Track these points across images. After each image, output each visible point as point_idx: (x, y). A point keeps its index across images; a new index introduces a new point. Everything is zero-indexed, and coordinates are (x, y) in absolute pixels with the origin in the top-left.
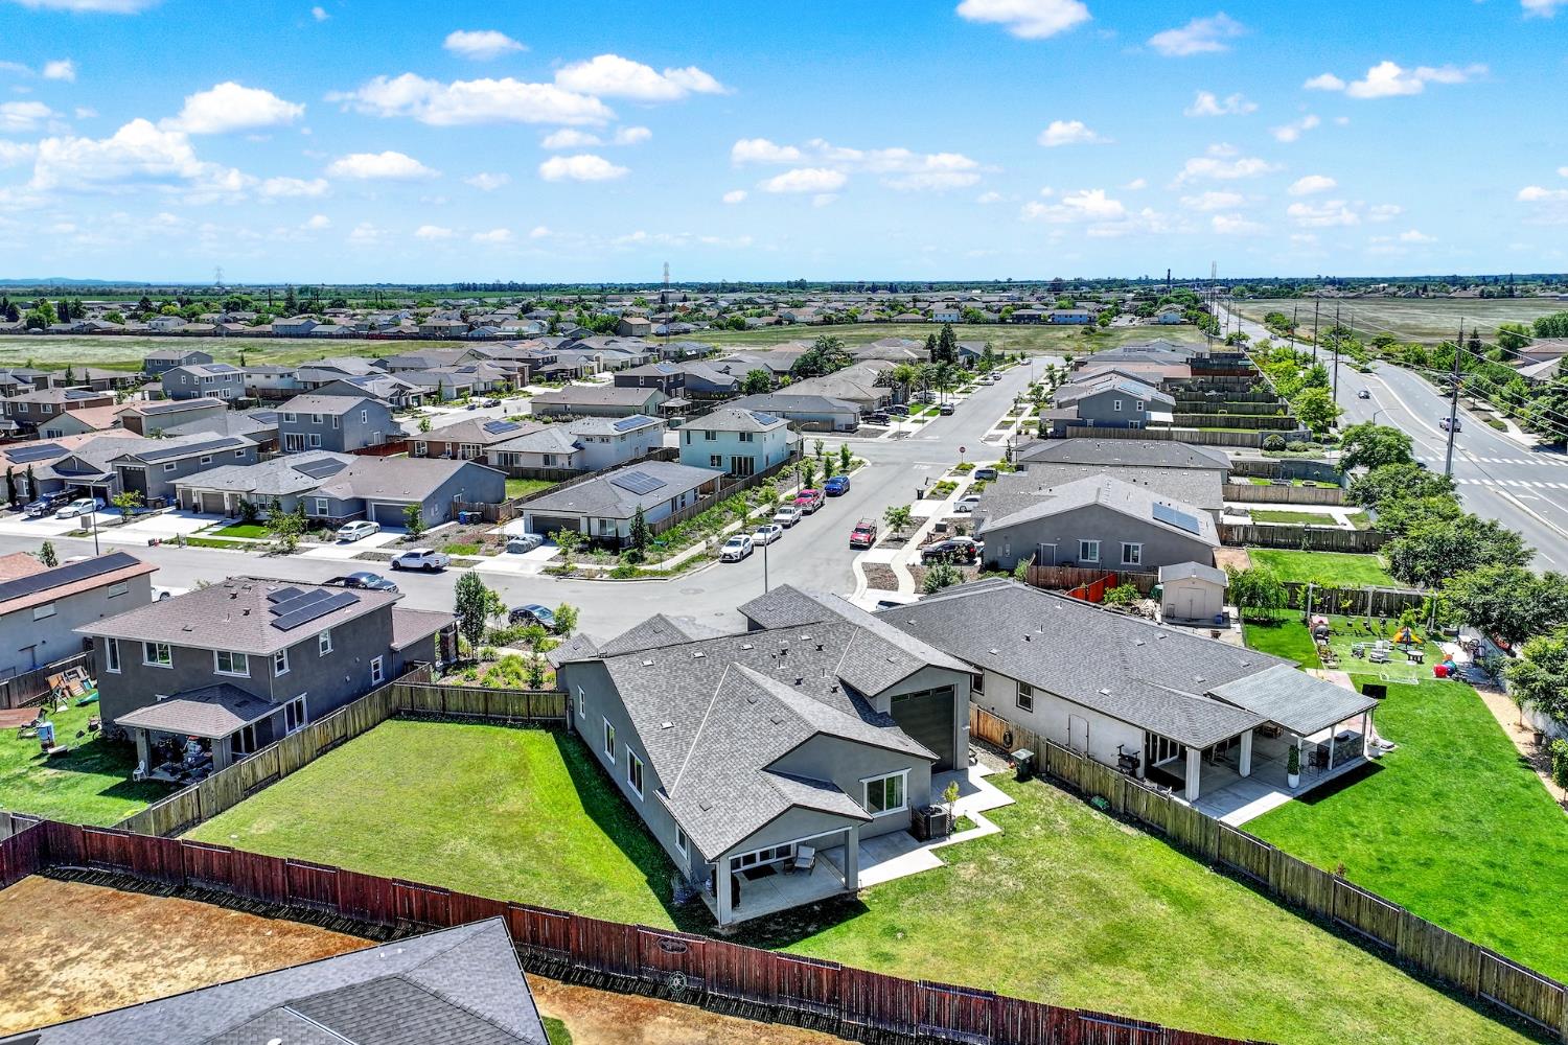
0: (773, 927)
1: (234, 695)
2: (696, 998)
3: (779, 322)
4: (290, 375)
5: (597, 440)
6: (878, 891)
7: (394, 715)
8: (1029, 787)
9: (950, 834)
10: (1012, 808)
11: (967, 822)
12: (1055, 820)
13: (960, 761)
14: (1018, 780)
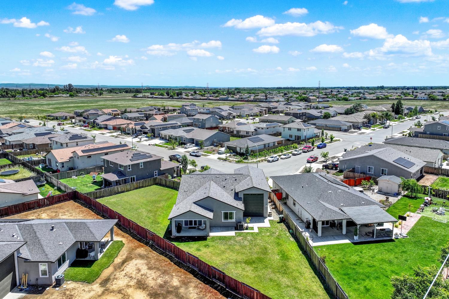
0: (183, 238)
1: (120, 174)
2: (152, 247)
3: (360, 99)
4: (209, 110)
5: (260, 128)
6: (213, 237)
7: (157, 184)
8: (279, 224)
9: (244, 230)
10: (268, 228)
11: (252, 228)
12: (276, 233)
13: (265, 215)
14: (278, 223)
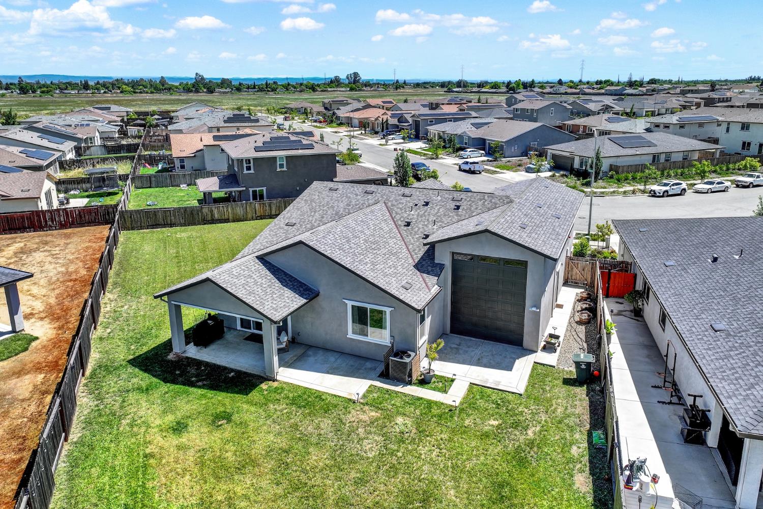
5: (662, 127)
6: (286, 388)
8: (562, 390)
9: (410, 383)
10: (510, 397)
11: (446, 383)
12: (526, 428)
13: (527, 341)
14: (567, 382)
